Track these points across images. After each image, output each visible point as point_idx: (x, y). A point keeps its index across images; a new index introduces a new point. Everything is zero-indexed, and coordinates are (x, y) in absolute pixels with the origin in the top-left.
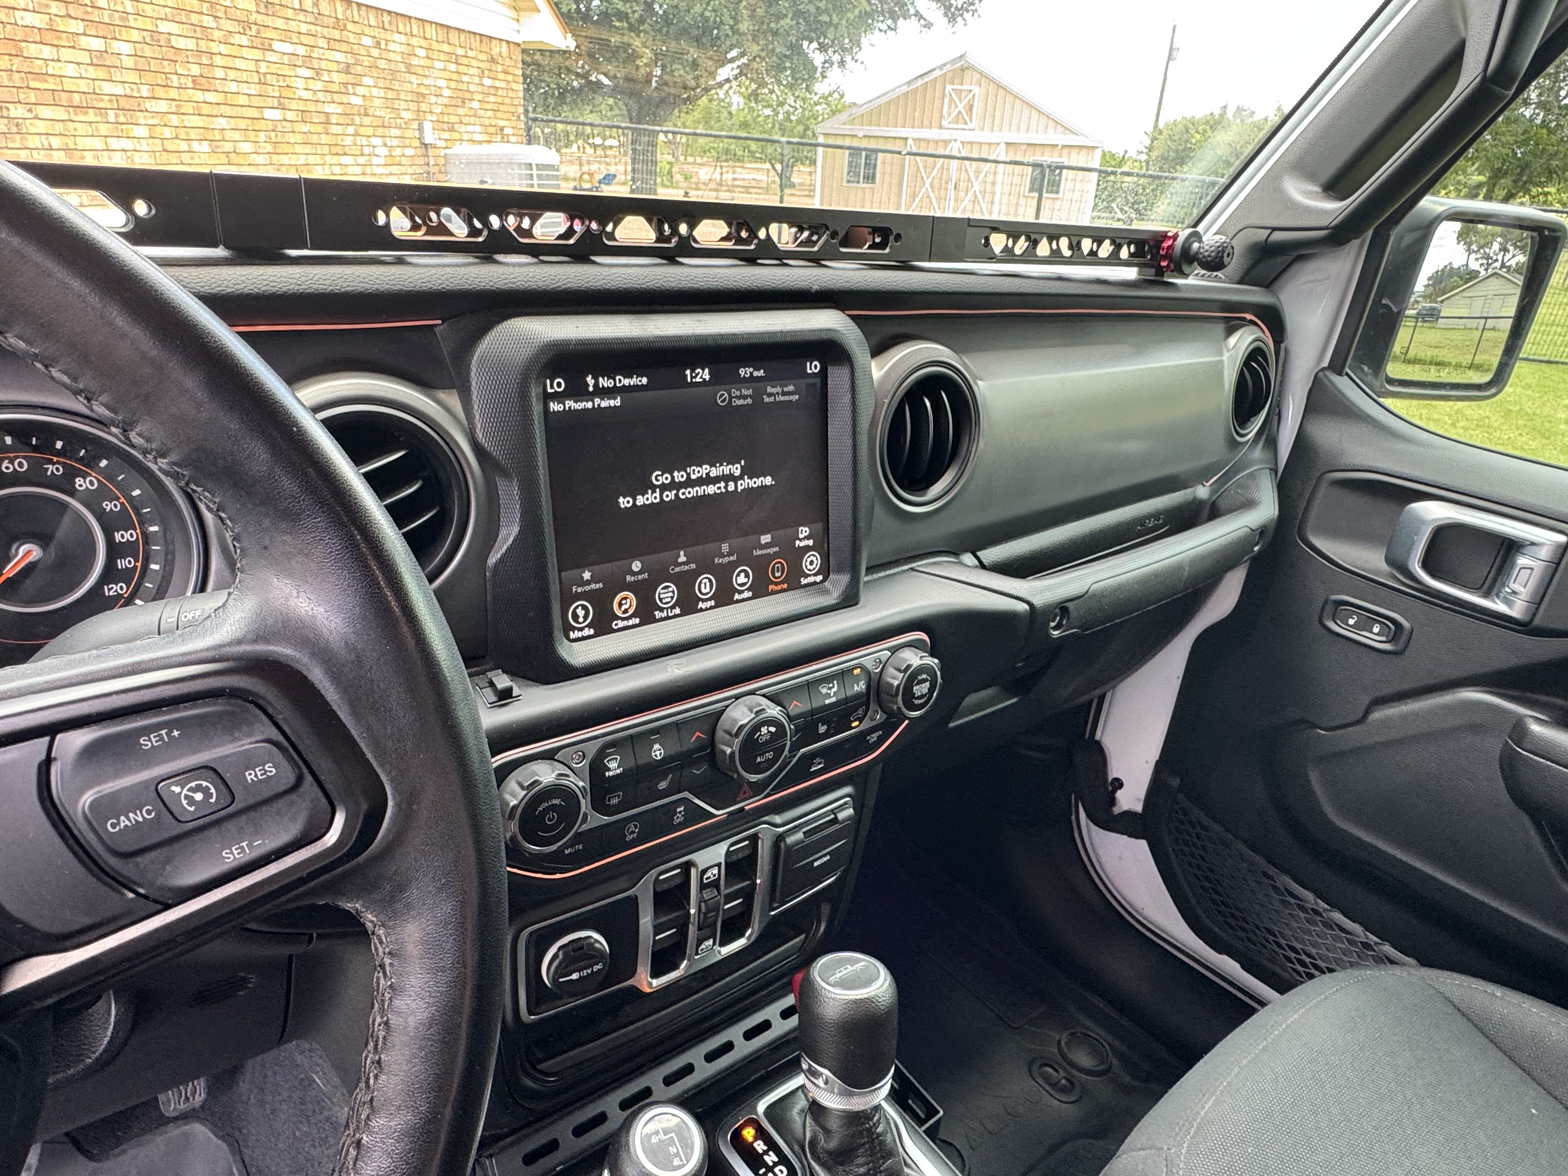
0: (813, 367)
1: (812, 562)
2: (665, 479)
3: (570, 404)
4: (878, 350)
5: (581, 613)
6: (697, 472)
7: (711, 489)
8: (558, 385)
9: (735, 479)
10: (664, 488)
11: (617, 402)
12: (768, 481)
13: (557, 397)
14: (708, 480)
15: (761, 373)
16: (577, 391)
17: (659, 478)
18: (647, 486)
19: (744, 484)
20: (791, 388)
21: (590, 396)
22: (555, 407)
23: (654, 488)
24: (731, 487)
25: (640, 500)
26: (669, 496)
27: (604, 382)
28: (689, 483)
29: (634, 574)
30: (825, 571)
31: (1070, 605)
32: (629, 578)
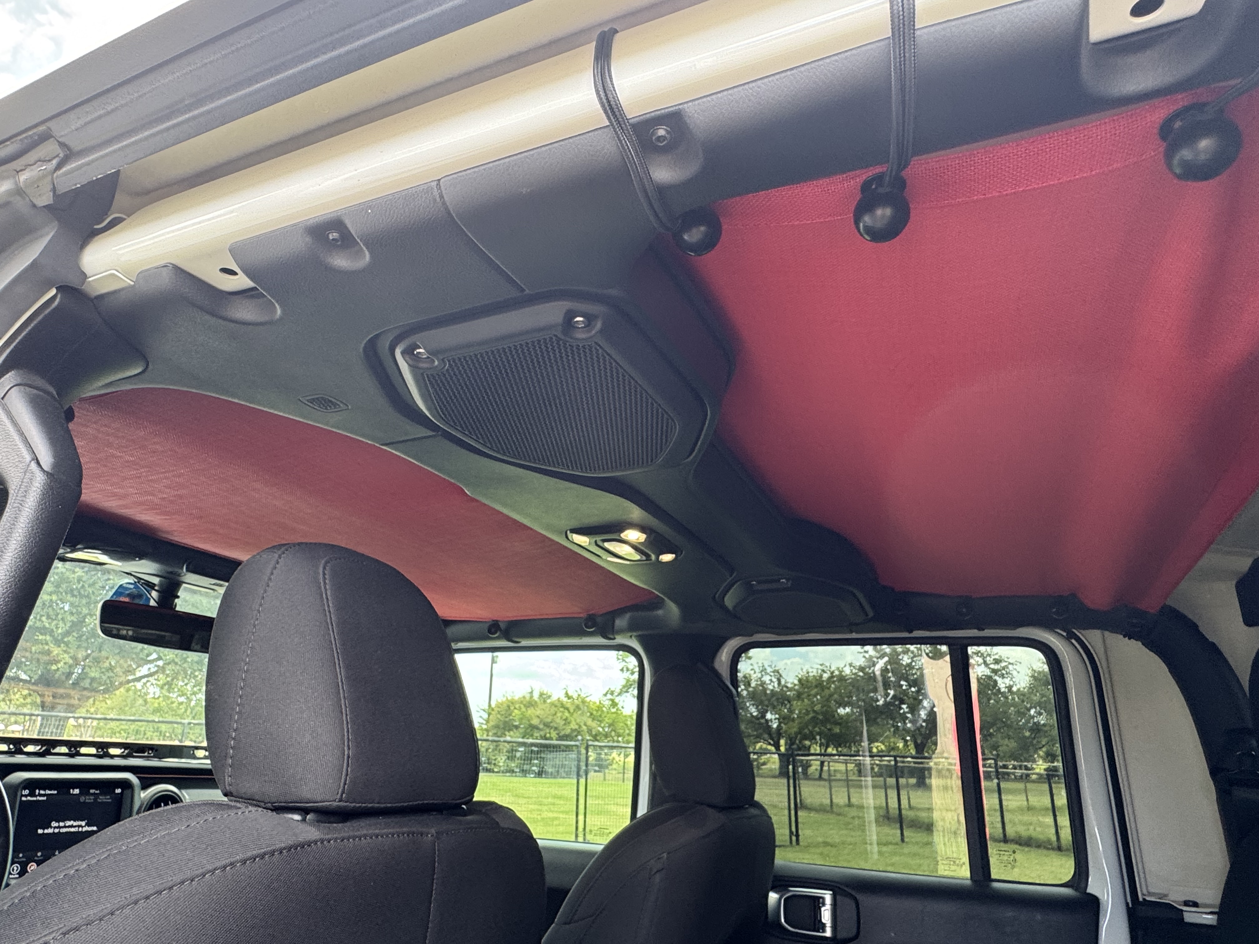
0: (118, 791)
2: (56, 824)
3: (29, 798)
4: (144, 787)
5: (15, 868)
6: (69, 823)
7: (72, 830)
8: (27, 792)
9: (82, 827)
10: (55, 828)
11: (45, 798)
13: (26, 796)
14: (72, 826)
15: (98, 792)
16: (32, 794)
18: (49, 826)
19: (85, 829)
20: (108, 797)
21: (36, 796)
22: (24, 799)
24: (80, 829)
25: (46, 831)
26: (57, 831)
27: (42, 792)
28: (65, 827)
29: (38, 857)
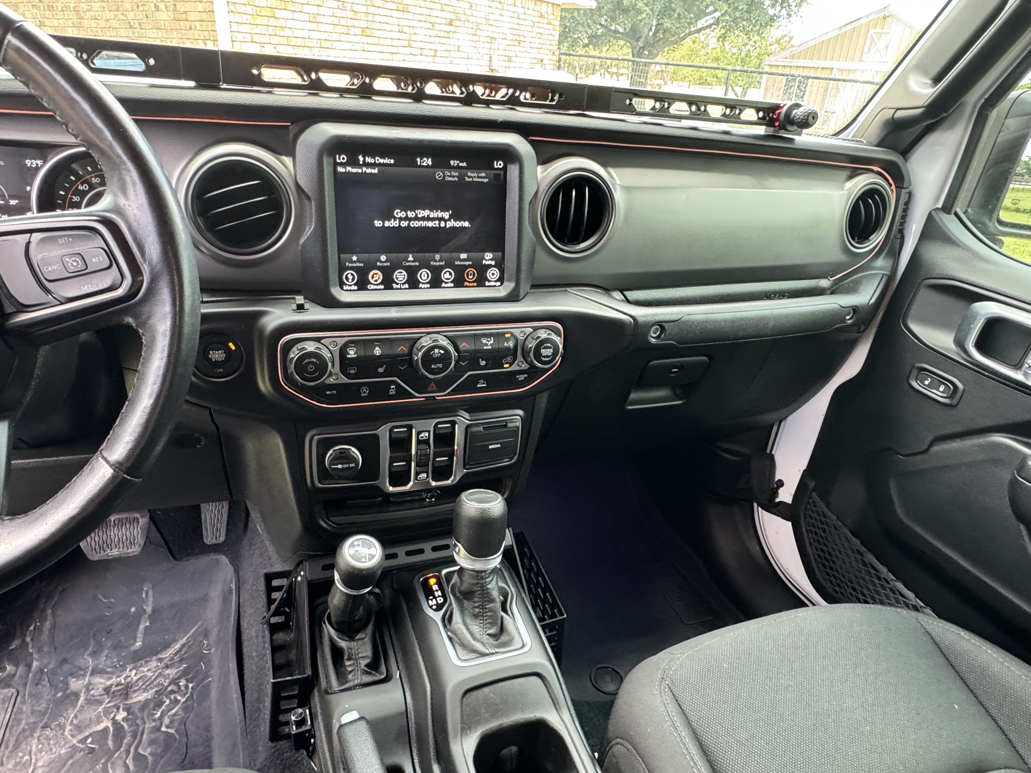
0: (499, 165)
1: (493, 274)
2: (402, 214)
3: (349, 169)
4: (543, 161)
5: (350, 277)
6: (422, 213)
7: (430, 224)
8: (343, 158)
9: (446, 221)
10: (401, 219)
11: (376, 171)
12: (466, 224)
13: (342, 164)
14: (428, 219)
15: (464, 164)
16: (353, 162)
17: (399, 213)
18: (390, 216)
19: (450, 224)
20: (483, 175)
21: (360, 166)
22: (340, 169)
23: (395, 219)
24: (443, 224)
25: (387, 224)
26: (404, 224)
27: (369, 160)
28: (416, 218)
29: (381, 262)
30: (501, 280)
31: (666, 325)
32: (378, 264)
